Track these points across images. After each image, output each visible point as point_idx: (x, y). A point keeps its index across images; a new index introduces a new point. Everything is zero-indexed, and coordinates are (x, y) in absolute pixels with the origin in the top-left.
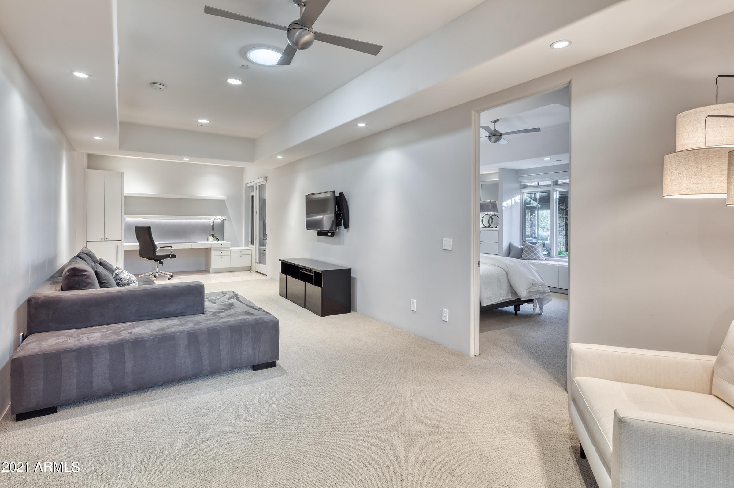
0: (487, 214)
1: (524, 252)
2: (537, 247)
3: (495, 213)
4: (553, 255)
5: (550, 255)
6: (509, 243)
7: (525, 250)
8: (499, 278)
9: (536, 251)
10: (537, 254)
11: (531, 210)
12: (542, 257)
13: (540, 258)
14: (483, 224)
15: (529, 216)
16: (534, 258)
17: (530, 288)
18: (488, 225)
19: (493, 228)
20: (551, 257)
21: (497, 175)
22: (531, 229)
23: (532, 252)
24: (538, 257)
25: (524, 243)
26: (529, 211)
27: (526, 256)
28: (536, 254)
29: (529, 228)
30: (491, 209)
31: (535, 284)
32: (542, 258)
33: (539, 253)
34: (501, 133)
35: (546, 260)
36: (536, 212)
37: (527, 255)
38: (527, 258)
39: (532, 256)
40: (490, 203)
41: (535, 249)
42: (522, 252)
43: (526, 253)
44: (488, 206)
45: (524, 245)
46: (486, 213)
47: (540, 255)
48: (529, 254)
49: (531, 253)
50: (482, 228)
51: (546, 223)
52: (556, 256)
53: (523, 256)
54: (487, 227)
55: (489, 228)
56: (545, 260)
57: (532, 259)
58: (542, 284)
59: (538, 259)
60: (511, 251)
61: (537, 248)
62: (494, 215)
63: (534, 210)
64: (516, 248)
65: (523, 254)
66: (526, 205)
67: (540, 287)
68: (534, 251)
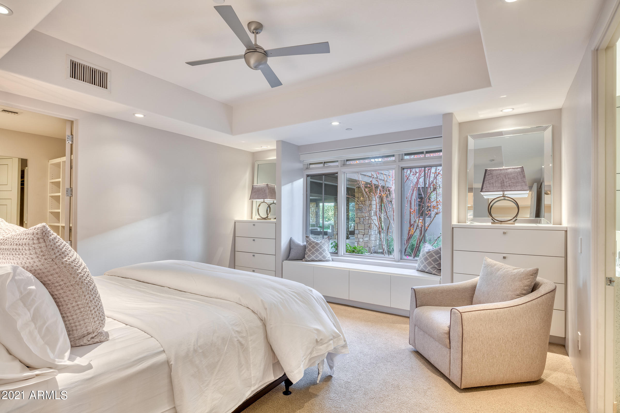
0: (264, 202)
1: (307, 250)
2: (322, 244)
3: (274, 201)
4: (340, 254)
5: (337, 253)
6: (290, 238)
7: (309, 248)
8: (243, 342)
9: (321, 249)
10: (323, 254)
11: (316, 203)
12: (329, 256)
13: (327, 258)
14: (259, 214)
15: (315, 208)
16: (319, 258)
17: (311, 353)
18: (265, 216)
19: (272, 220)
20: (338, 256)
21: (275, 153)
22: (316, 219)
23: (317, 250)
24: (324, 257)
25: (308, 239)
26: (315, 203)
27: (309, 256)
28: (321, 254)
29: (315, 218)
30: (267, 194)
31: (321, 339)
32: (329, 258)
33: (325, 252)
34: (265, 49)
35: (333, 260)
36: (321, 204)
37: (311, 255)
38: (310, 259)
39: (317, 257)
40: (267, 187)
41: (321, 247)
42: (305, 250)
43: (309, 252)
44: (265, 191)
45: (307, 242)
46: (262, 200)
47: (326, 254)
48: (313, 253)
49: (315, 252)
50: (258, 219)
51: (327, 214)
52: (344, 254)
53: (306, 256)
54: (265, 219)
55: (266, 219)
56: (331, 260)
57: (316, 260)
58: (334, 335)
59: (324, 260)
60: (291, 250)
61: (323, 246)
62: (273, 203)
63: (319, 203)
64: (298, 245)
65: (307, 254)
66: (311, 198)
67: (330, 344)
68: (319, 249)
